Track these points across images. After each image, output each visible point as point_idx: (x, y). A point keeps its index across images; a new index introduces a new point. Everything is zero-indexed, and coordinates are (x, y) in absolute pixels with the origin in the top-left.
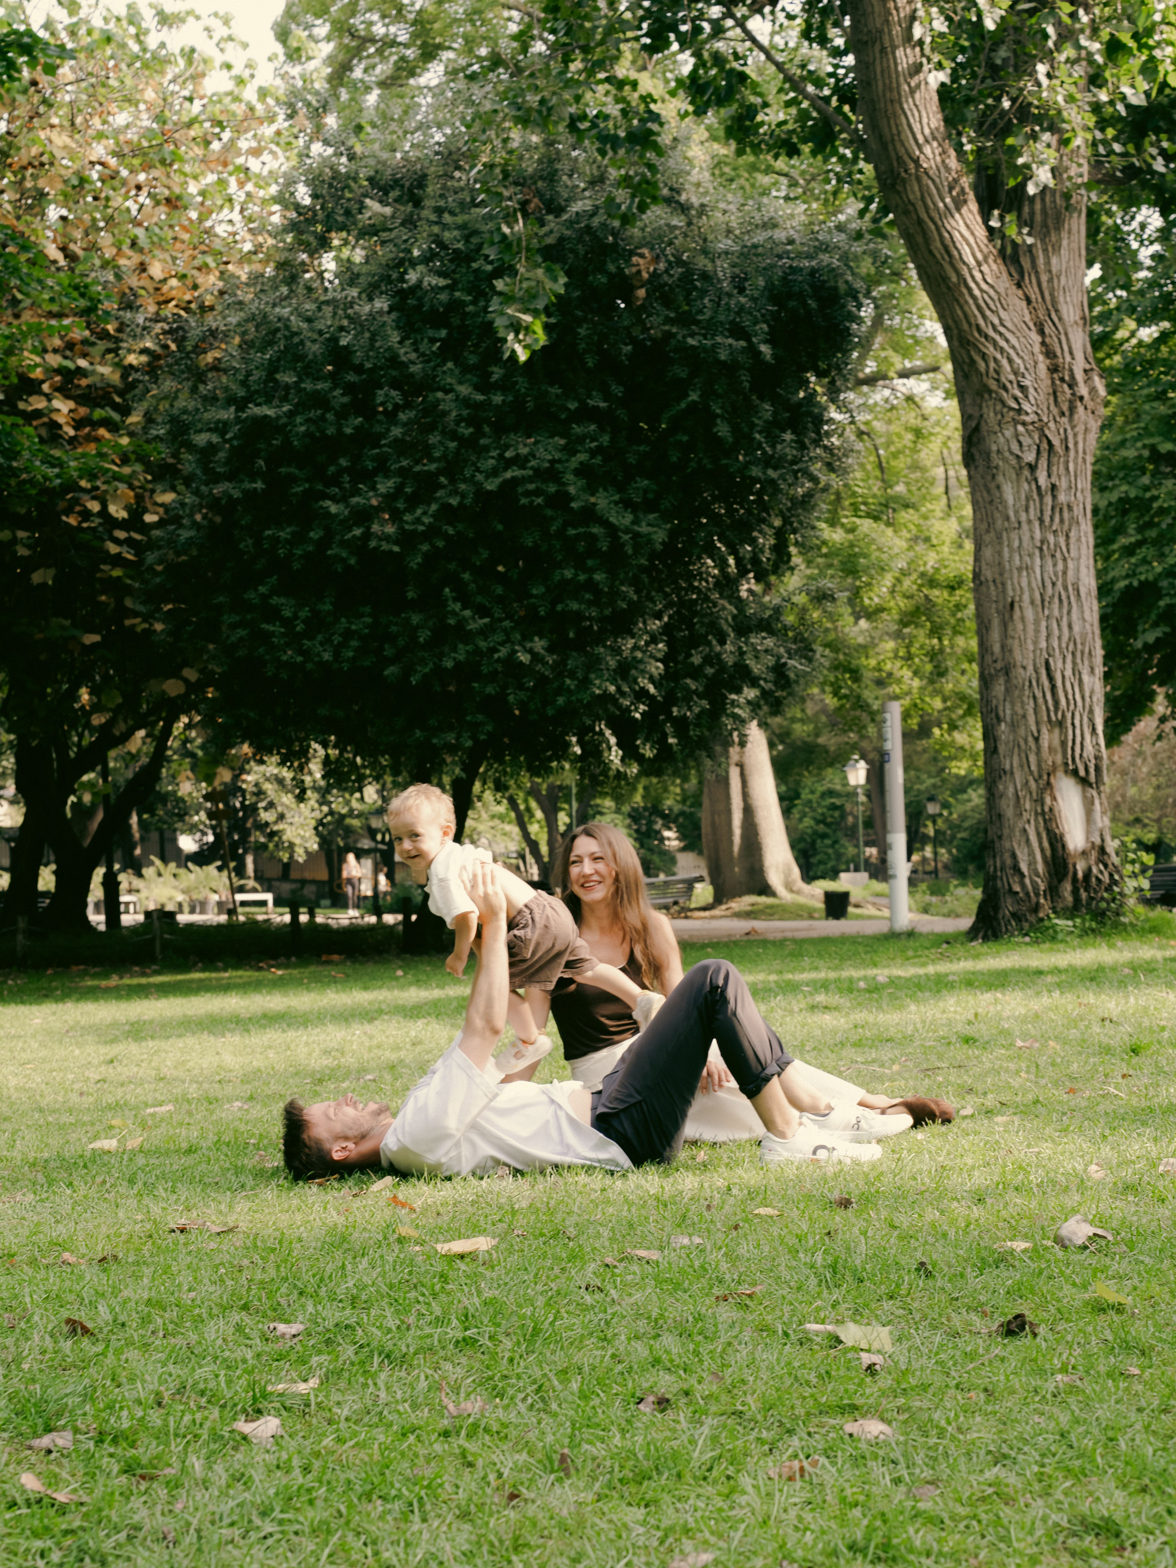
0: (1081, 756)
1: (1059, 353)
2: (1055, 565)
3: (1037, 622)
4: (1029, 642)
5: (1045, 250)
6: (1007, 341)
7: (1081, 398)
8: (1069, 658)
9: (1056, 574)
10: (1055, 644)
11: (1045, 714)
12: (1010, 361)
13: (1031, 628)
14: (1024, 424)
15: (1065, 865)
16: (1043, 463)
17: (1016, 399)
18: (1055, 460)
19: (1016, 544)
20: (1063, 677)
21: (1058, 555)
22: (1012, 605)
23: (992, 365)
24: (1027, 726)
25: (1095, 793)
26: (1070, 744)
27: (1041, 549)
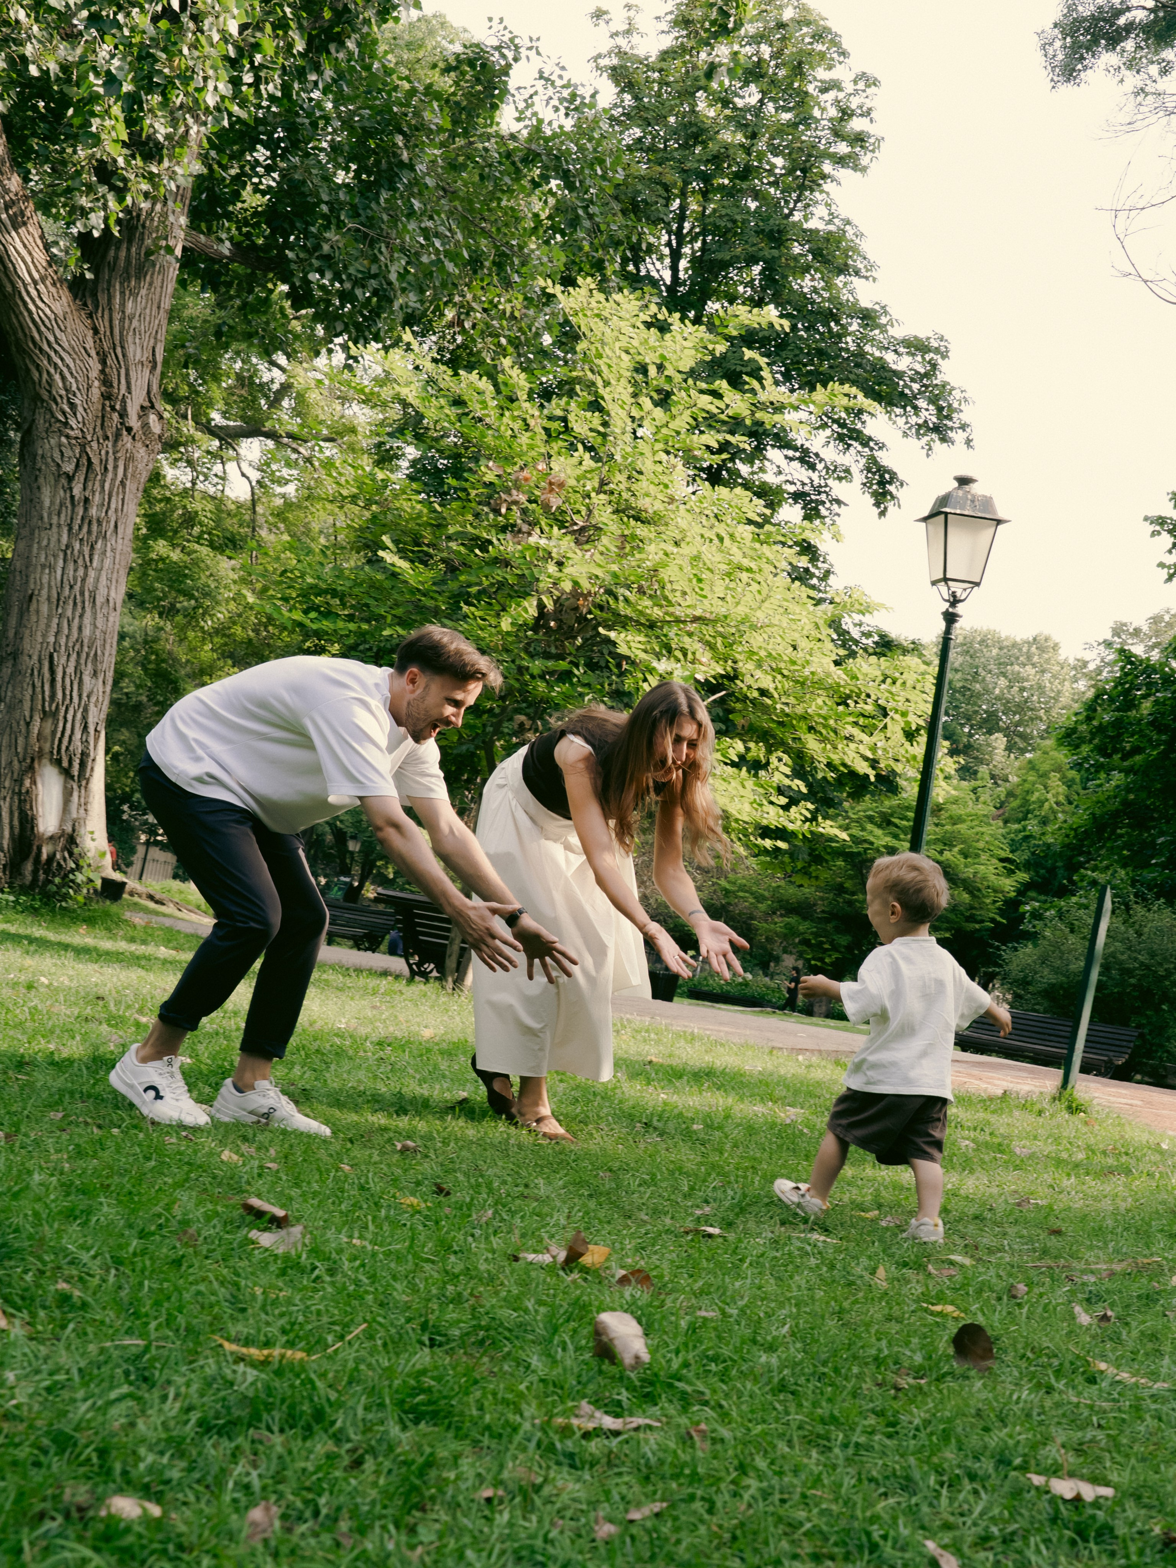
0: (67, 748)
1: (115, 385)
2: (75, 570)
3: (49, 618)
4: (39, 634)
5: (122, 293)
6: (62, 359)
7: (129, 430)
8: (74, 657)
9: (75, 578)
10: (63, 641)
11: (40, 702)
12: (63, 378)
13: (43, 621)
14: (68, 437)
15: (30, 846)
16: (80, 477)
17: (64, 413)
18: (91, 476)
19: (45, 543)
20: (64, 673)
21: (80, 562)
22: (31, 597)
23: (45, 376)
24: (22, 710)
25: (75, 786)
26: (59, 735)
27: (65, 554)
